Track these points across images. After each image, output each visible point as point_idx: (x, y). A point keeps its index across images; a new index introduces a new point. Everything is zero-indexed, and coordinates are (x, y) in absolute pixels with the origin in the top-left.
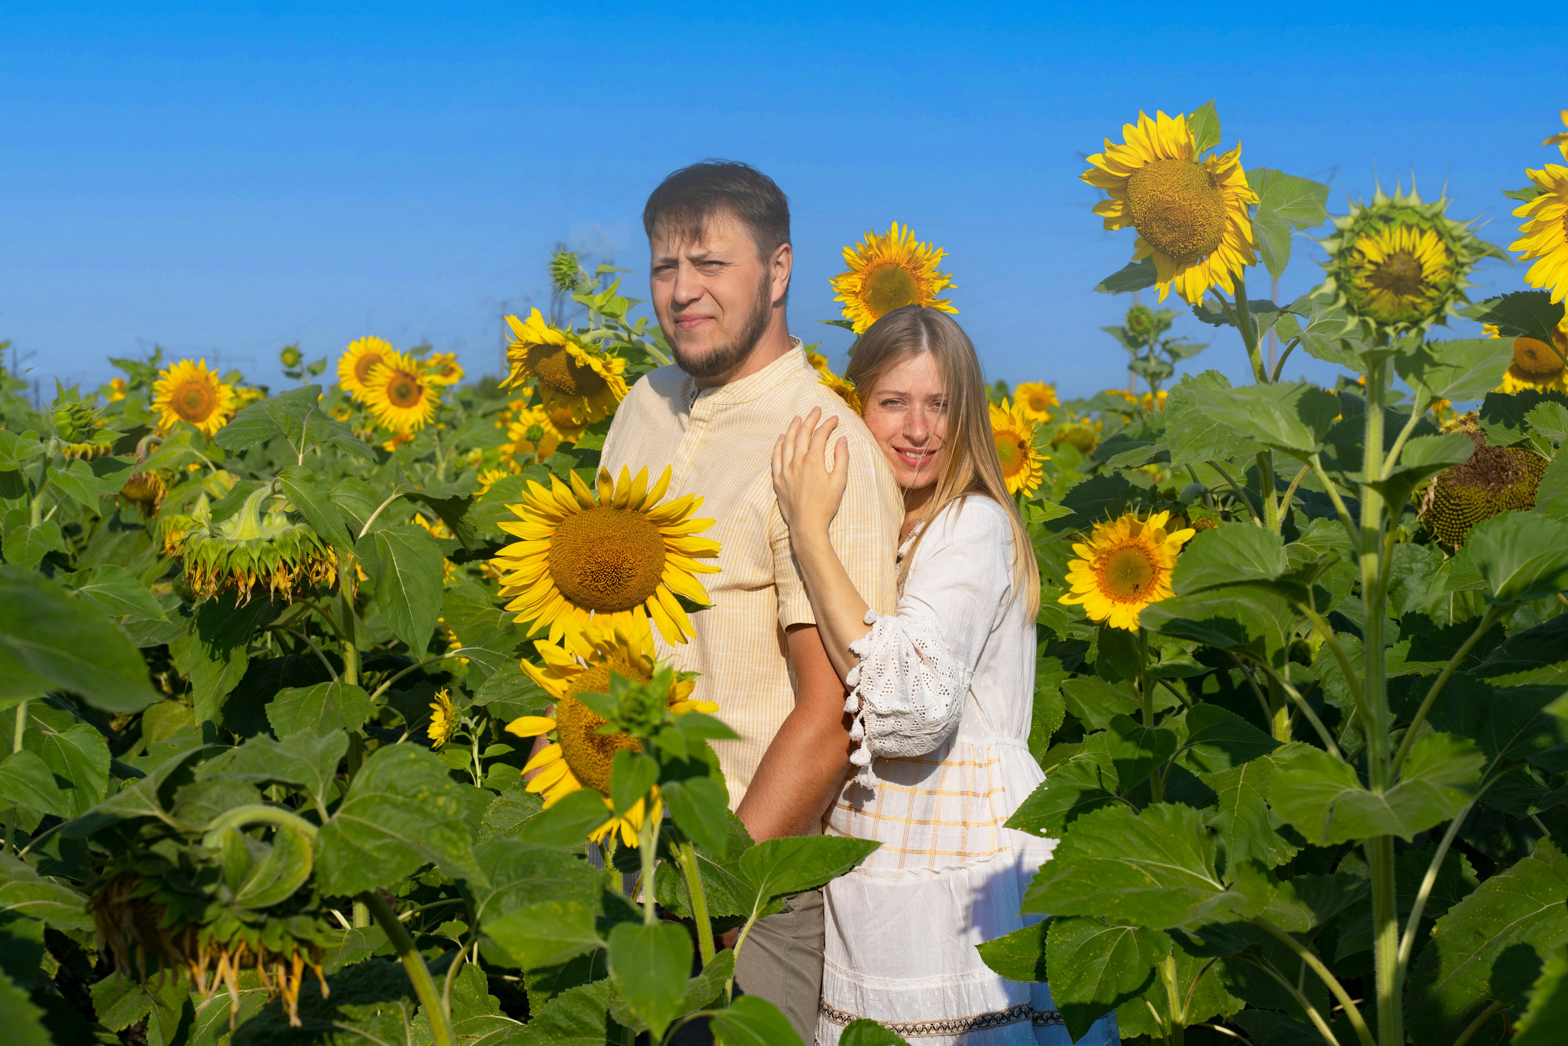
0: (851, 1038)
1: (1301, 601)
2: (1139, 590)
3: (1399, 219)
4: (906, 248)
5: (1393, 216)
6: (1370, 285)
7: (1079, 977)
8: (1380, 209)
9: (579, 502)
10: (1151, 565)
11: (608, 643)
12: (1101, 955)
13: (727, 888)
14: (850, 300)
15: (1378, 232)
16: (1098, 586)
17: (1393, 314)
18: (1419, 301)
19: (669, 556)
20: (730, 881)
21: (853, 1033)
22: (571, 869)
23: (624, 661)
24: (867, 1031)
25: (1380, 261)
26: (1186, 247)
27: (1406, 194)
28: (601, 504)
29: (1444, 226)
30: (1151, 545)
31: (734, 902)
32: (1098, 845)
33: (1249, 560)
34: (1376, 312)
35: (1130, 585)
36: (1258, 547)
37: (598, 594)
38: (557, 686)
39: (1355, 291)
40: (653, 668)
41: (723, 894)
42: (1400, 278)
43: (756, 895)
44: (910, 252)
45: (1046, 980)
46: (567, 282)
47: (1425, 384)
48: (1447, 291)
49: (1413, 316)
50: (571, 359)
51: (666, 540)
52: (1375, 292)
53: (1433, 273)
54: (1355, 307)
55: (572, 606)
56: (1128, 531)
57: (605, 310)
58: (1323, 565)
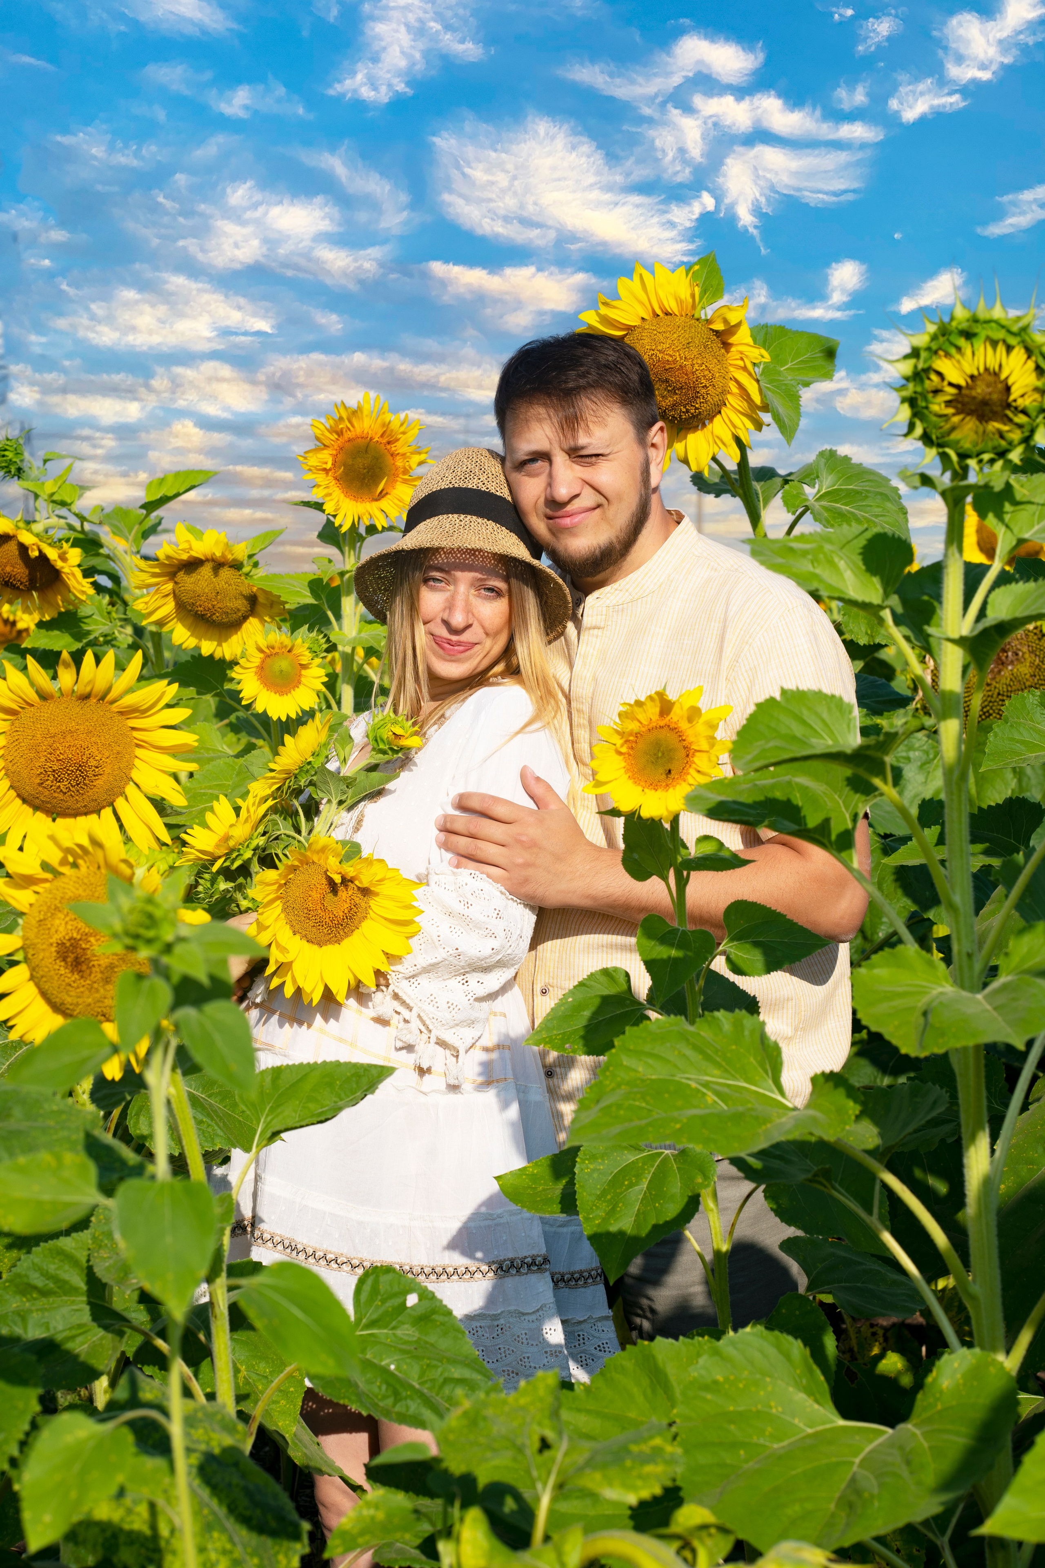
0: (367, 1288)
1: (877, 775)
2: (672, 776)
3: (983, 334)
4: (379, 420)
5: (976, 330)
6: (950, 411)
7: (613, 1210)
8: (959, 323)
9: (37, 692)
10: (685, 748)
11: (80, 846)
12: (637, 1184)
13: (212, 1119)
14: (321, 478)
15: (959, 349)
16: (626, 773)
17: (976, 444)
18: (1005, 428)
19: (139, 752)
20: (215, 1112)
21: (370, 1281)
22: (53, 1112)
23: (99, 867)
24: (384, 1279)
25: (962, 383)
26: (688, 411)
27: (990, 306)
28: (62, 695)
29: (1033, 341)
30: (684, 725)
31: (222, 1134)
32: (651, 1061)
33: (816, 731)
34: (958, 442)
35: (661, 770)
36: (825, 715)
37: (61, 796)
38: (22, 899)
39: (934, 419)
40: (133, 874)
41: (209, 1125)
42: (985, 403)
43: (255, 1131)
44: (384, 425)
45: (577, 1214)
46: (13, 470)
47: (1007, 526)
48: (1037, 417)
49: (1000, 445)
50: (23, 549)
51: (135, 734)
52: (956, 419)
53: (1022, 396)
54: (934, 437)
55: (31, 810)
56: (658, 710)
57: (55, 498)
58: (904, 734)
